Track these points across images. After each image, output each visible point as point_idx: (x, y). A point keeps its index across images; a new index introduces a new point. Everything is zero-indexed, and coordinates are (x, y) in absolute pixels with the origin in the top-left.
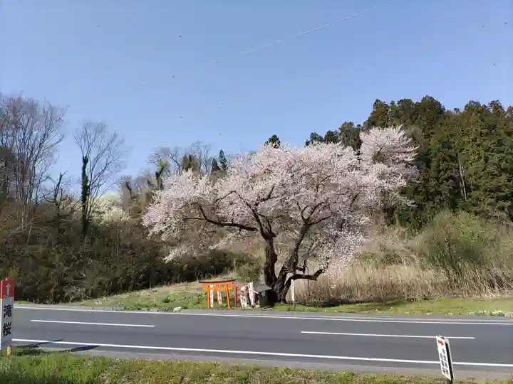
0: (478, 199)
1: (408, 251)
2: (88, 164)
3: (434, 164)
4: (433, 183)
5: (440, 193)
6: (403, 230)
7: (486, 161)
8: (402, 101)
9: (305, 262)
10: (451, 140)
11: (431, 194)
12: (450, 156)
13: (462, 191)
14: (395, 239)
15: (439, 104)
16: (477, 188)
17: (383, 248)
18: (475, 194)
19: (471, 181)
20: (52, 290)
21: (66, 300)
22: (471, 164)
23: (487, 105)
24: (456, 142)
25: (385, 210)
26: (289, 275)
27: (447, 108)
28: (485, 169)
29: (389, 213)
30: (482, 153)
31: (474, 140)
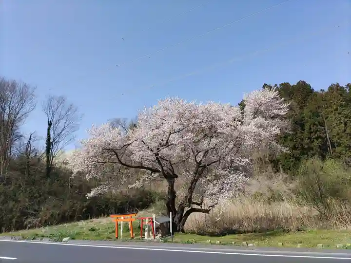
0: (341, 153)
1: (289, 192)
2: (52, 126)
3: (307, 128)
4: (306, 141)
5: (312, 149)
6: (286, 176)
7: (346, 124)
8: (282, 84)
9: (202, 199)
10: (319, 111)
11: (306, 149)
12: (319, 122)
13: (328, 148)
14: (280, 183)
15: (309, 86)
16: (339, 145)
17: (270, 189)
18: (338, 149)
19: (335, 139)
20: (14, 220)
21: (24, 228)
22: (334, 127)
23: (344, 87)
24: (323, 112)
25: (272, 161)
26: (187, 209)
27: (316, 90)
28: (345, 131)
29: (275, 164)
30: (342, 119)
31: (337, 110)
